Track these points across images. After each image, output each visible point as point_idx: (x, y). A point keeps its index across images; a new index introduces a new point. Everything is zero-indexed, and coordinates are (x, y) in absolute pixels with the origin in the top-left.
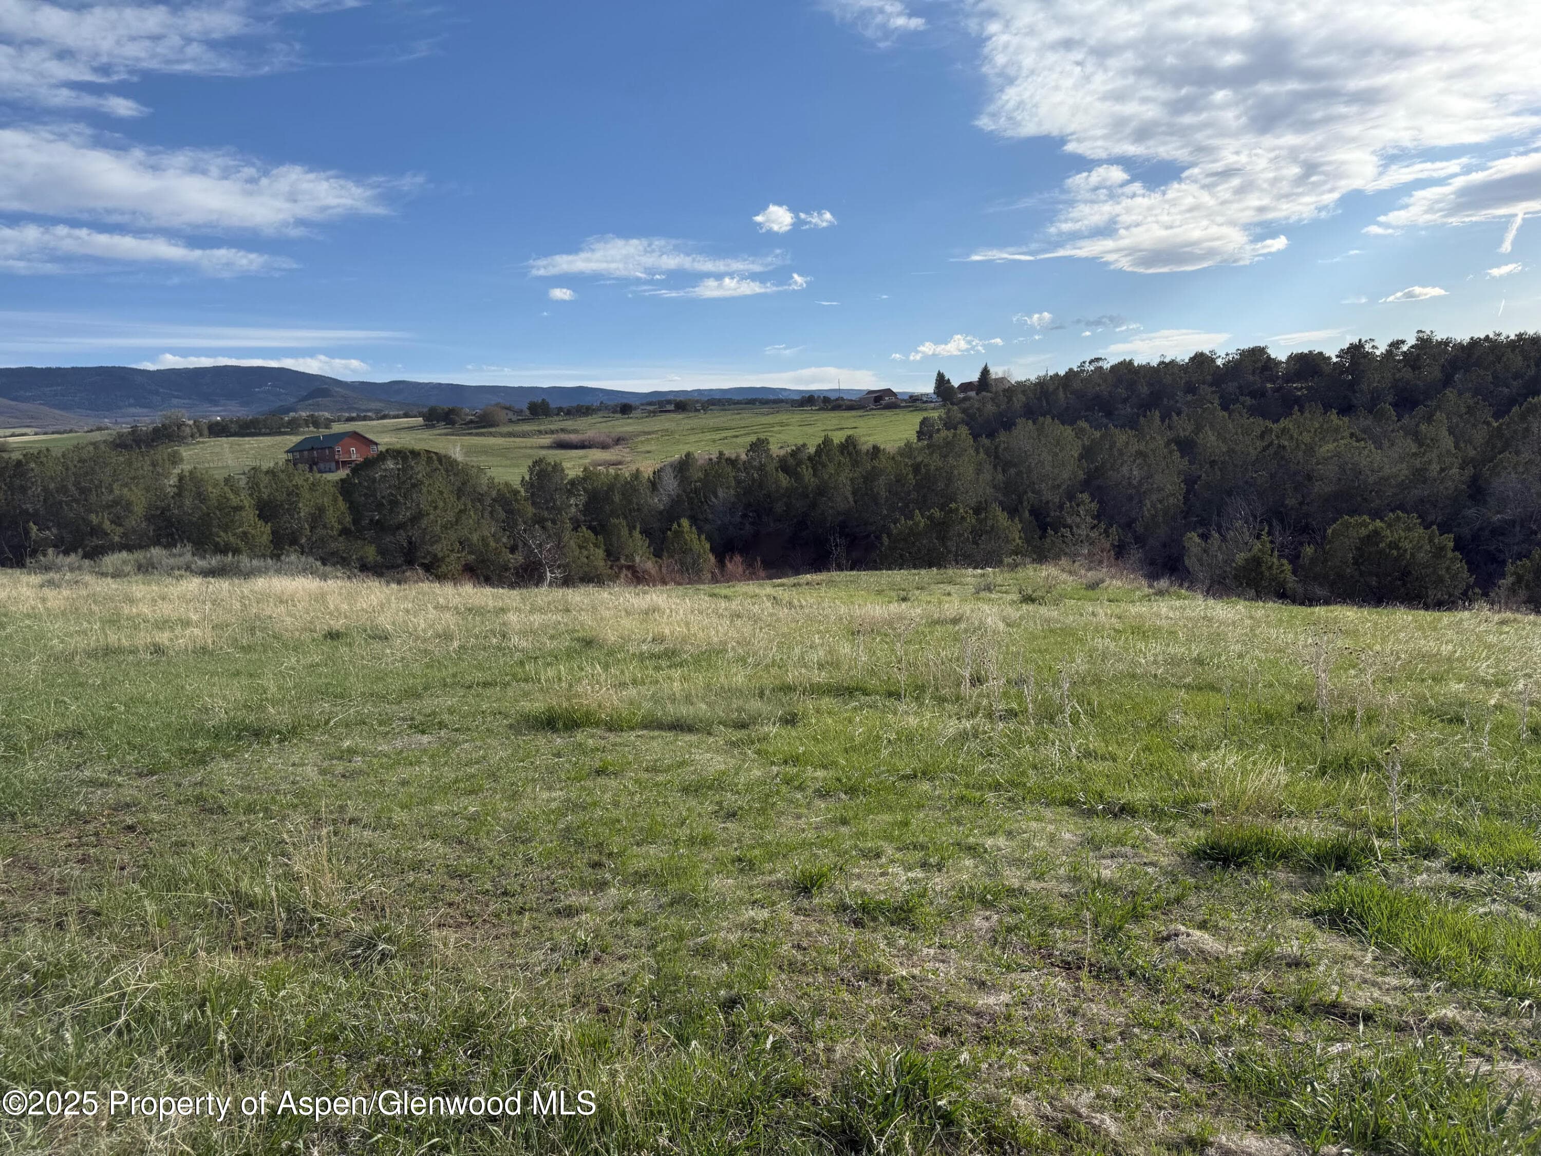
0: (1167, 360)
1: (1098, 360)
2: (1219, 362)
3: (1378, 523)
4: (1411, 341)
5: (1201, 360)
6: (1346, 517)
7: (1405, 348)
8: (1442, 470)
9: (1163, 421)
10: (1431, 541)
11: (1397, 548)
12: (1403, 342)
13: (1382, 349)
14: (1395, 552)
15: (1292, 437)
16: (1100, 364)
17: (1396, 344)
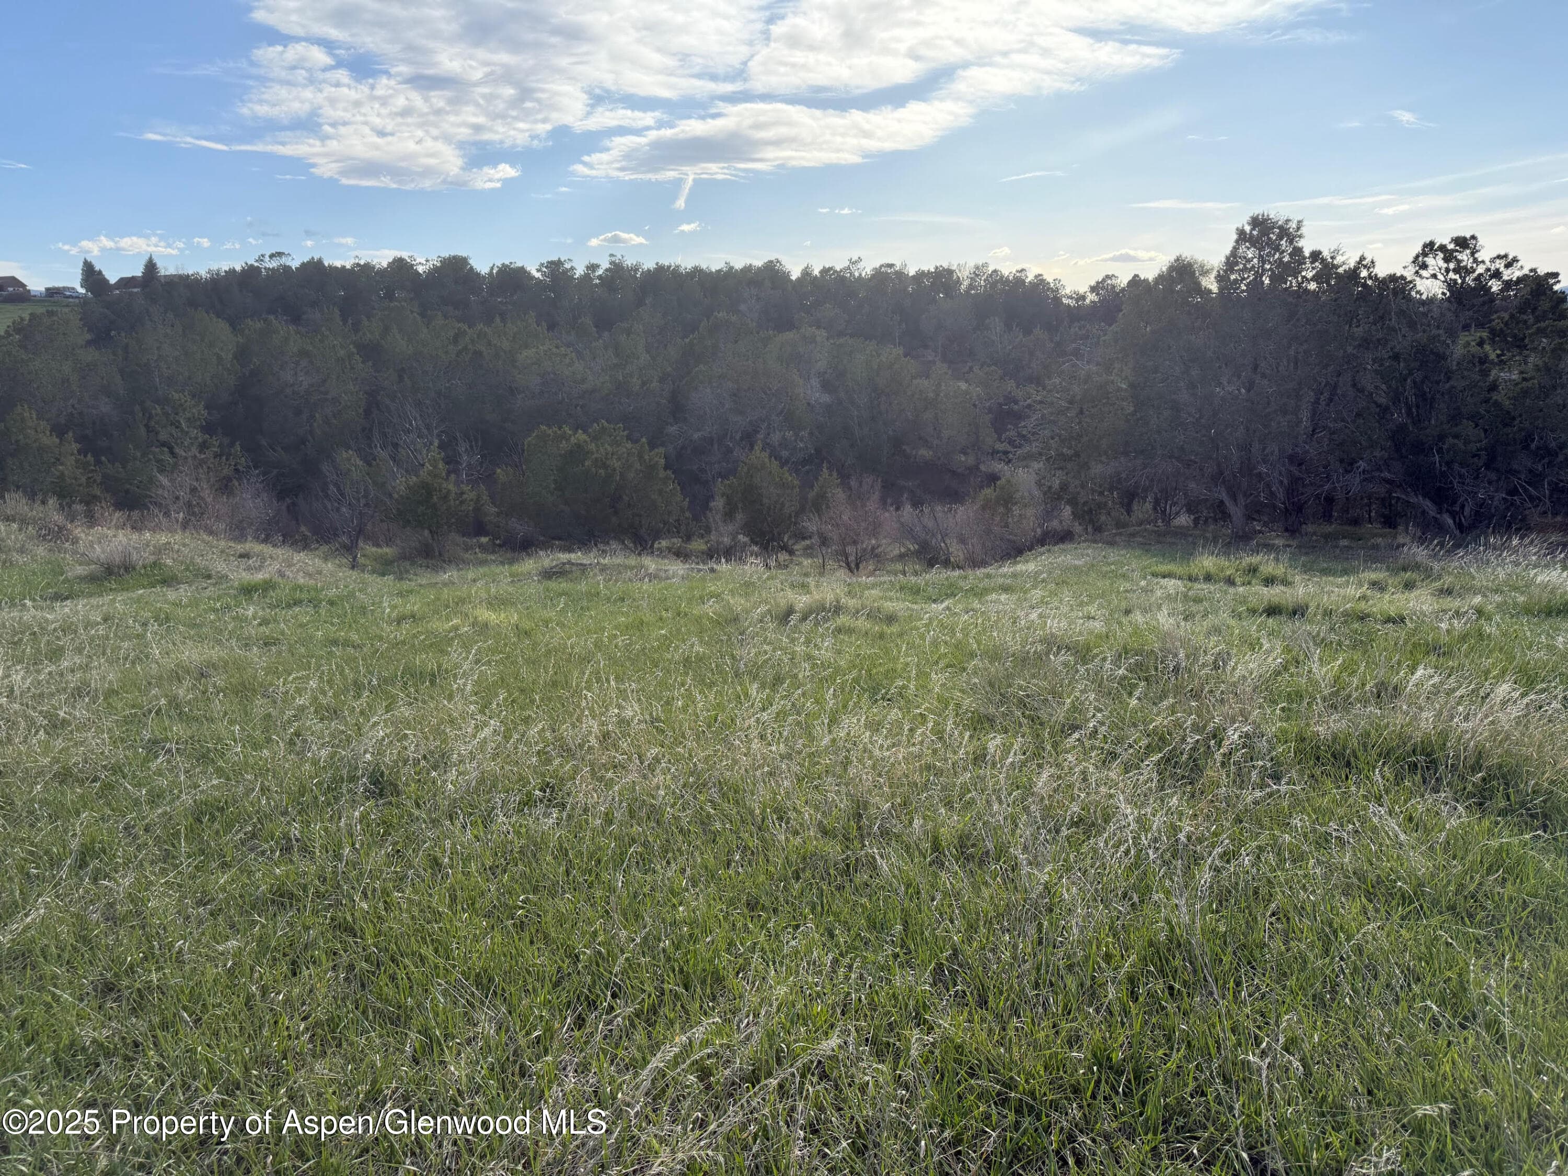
0: (363, 262)
1: (283, 255)
2: (420, 269)
4: (606, 266)
5: (400, 266)
6: (544, 428)
7: (600, 272)
12: (598, 266)
13: (580, 271)
15: (489, 344)
17: (593, 267)
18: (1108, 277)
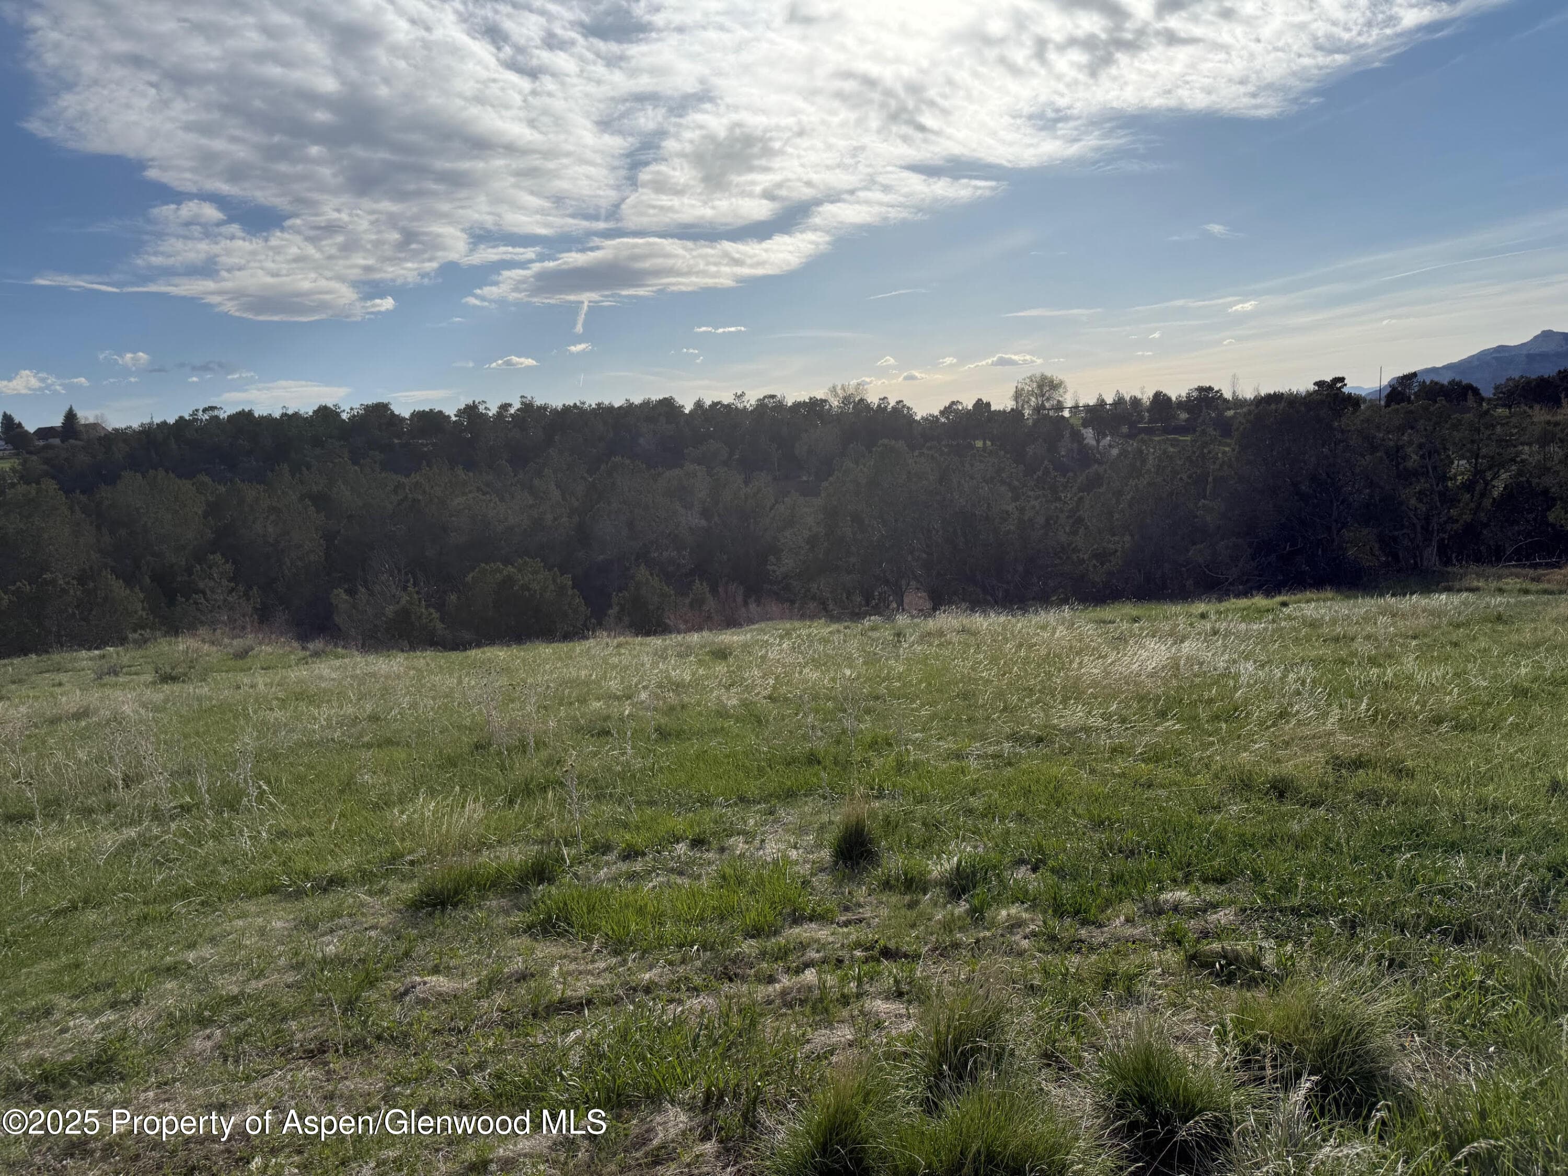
0: (290, 412)
1: (212, 408)
2: (344, 416)
3: (510, 569)
4: (517, 405)
5: (325, 414)
6: (483, 565)
7: (512, 411)
8: (555, 519)
9: (293, 476)
10: (554, 581)
11: (529, 589)
12: (510, 405)
13: (493, 411)
14: (527, 593)
15: (424, 492)
16: (216, 413)
17: (505, 407)
18: (953, 403)
